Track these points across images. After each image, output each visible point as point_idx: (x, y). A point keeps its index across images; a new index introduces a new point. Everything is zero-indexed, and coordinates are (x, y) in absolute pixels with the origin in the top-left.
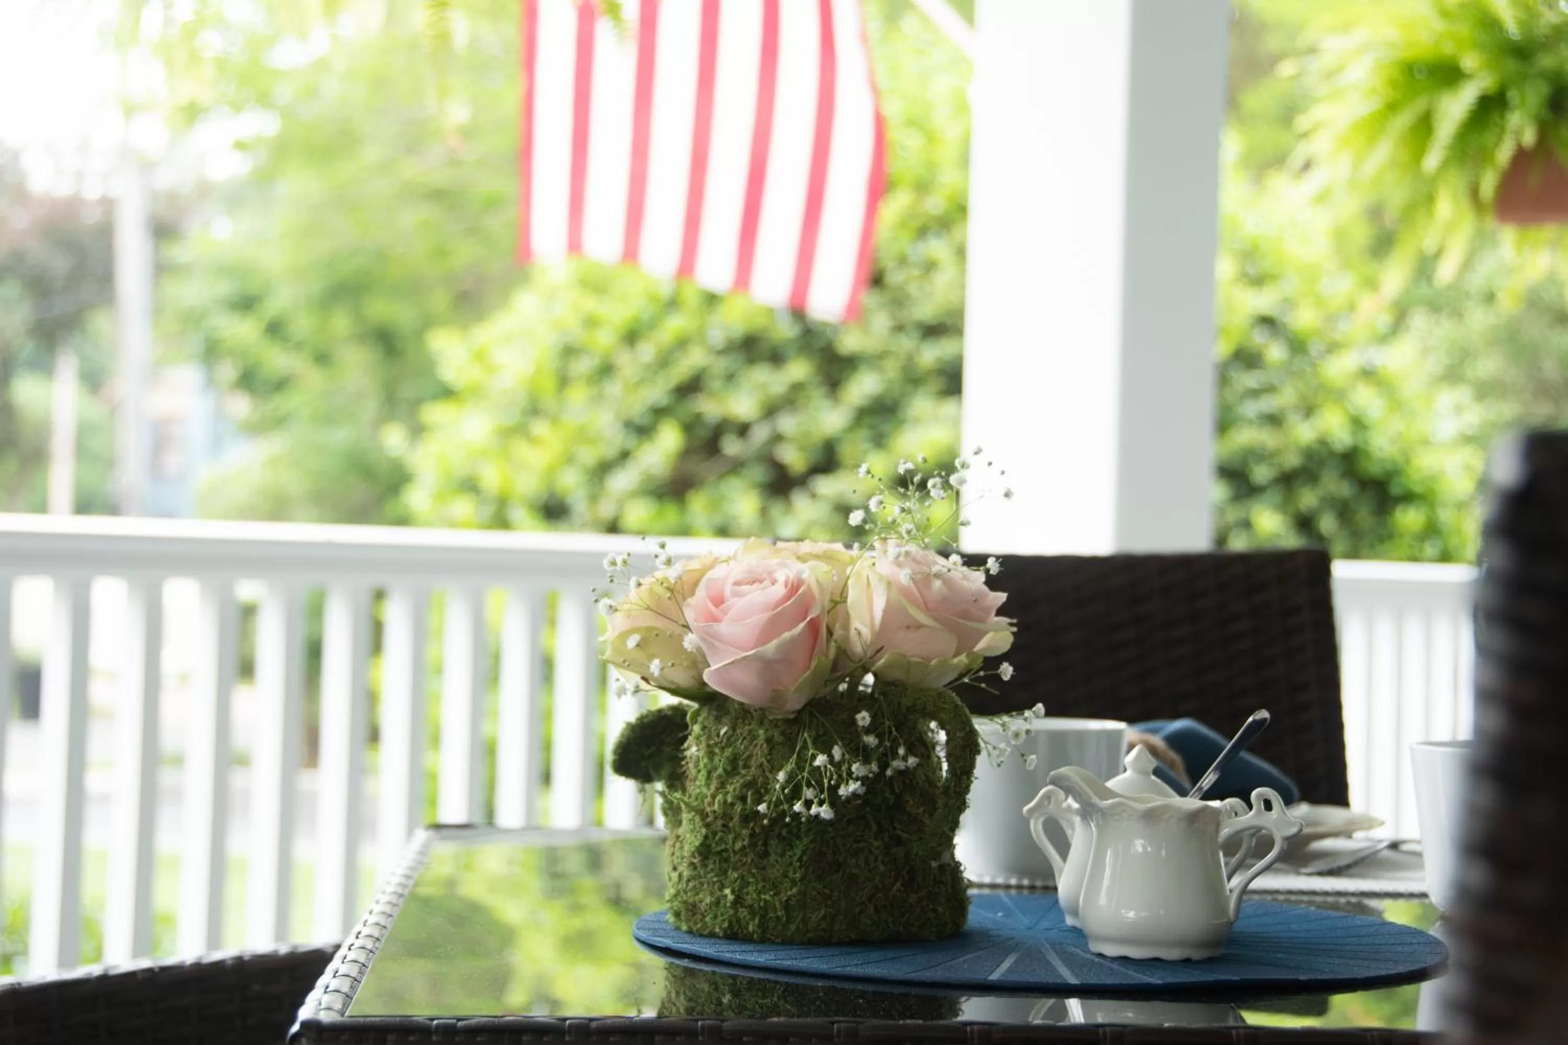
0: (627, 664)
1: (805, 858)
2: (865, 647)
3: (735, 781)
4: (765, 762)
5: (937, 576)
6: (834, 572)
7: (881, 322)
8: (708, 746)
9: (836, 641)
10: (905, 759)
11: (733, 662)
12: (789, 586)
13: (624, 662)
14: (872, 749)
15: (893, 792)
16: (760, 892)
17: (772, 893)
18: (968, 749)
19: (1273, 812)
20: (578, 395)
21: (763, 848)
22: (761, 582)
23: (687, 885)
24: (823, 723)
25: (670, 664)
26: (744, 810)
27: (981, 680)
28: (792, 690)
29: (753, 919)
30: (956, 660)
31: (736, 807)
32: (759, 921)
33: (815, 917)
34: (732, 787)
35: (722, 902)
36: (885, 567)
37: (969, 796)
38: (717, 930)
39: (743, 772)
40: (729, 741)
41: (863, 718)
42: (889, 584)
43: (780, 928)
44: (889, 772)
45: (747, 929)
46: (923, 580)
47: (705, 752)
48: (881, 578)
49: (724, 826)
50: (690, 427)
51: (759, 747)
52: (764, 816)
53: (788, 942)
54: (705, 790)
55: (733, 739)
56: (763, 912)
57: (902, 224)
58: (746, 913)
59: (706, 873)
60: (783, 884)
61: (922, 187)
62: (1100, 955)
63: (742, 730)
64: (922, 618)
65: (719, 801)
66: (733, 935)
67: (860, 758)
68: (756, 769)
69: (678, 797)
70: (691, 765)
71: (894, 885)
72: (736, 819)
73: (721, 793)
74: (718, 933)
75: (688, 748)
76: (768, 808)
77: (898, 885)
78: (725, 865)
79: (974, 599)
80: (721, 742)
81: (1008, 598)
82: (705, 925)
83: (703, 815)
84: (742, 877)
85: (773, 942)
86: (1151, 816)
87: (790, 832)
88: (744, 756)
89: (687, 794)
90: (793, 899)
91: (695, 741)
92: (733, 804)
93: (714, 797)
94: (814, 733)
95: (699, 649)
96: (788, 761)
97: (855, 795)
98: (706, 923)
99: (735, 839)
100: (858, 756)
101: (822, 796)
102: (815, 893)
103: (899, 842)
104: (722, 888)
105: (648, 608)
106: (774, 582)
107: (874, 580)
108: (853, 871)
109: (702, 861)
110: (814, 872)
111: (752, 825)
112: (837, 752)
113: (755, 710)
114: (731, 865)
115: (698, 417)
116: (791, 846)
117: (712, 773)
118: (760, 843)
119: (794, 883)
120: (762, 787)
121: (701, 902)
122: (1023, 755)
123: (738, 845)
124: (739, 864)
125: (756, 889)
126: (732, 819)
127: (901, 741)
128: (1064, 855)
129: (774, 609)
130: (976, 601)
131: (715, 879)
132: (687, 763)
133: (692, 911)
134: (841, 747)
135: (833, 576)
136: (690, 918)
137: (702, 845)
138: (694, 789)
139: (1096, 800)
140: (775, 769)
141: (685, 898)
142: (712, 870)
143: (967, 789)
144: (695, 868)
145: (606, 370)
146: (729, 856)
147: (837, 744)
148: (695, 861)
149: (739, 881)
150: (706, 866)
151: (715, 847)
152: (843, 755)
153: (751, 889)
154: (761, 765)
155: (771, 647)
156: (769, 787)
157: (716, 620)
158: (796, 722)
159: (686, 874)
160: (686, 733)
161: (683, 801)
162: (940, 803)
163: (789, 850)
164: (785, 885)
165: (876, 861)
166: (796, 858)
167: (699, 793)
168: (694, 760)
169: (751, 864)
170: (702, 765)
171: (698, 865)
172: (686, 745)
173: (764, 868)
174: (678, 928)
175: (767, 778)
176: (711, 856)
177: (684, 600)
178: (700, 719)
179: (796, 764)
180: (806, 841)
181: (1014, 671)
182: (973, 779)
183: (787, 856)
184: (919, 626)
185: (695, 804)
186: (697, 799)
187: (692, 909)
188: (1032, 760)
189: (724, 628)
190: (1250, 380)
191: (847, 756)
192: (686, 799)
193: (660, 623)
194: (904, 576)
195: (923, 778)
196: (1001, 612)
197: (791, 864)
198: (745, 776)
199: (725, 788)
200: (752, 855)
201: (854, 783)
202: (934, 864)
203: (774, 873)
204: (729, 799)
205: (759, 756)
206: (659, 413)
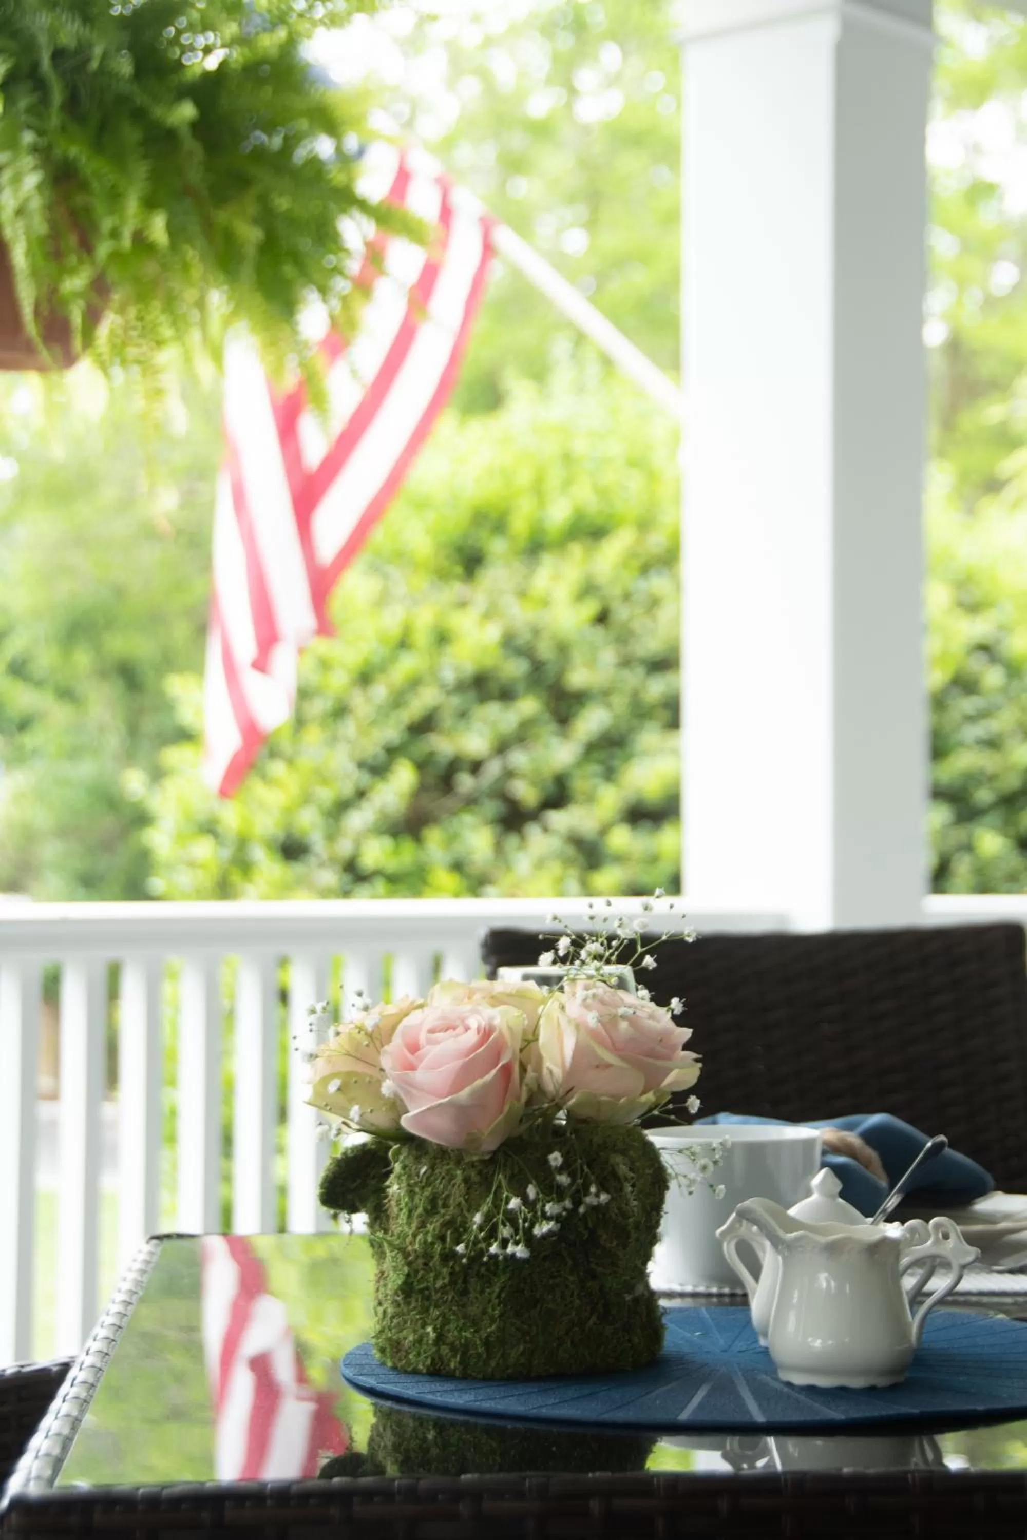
0: (328, 1108)
1: (503, 1295)
2: (557, 1086)
3: (435, 1220)
4: (463, 1202)
5: (623, 1017)
6: (525, 1016)
7: (608, 656)
8: (409, 1185)
9: (527, 1085)
10: (597, 1195)
11: (429, 1109)
12: (482, 1032)
13: (326, 1105)
14: (565, 1187)
15: (586, 1228)
16: (461, 1329)
17: (472, 1330)
18: (657, 1186)
19: (949, 1240)
20: (313, 735)
21: (463, 1286)
22: (454, 1028)
23: (392, 1322)
24: (518, 1163)
25: (369, 1110)
26: (444, 1249)
27: (669, 1112)
28: (486, 1133)
29: (454, 1356)
30: (644, 1098)
31: (436, 1246)
32: (461, 1358)
33: (514, 1354)
34: (433, 1226)
35: (425, 1339)
36: (574, 1009)
37: (660, 1230)
38: (421, 1367)
39: (442, 1211)
40: (429, 1181)
41: (555, 1158)
42: (578, 1027)
43: (481, 1364)
44: (582, 1210)
45: (449, 1365)
46: (610, 1022)
47: (407, 1191)
48: (569, 1021)
49: (426, 1264)
50: (422, 766)
51: (456, 1187)
52: (463, 1256)
53: (488, 1379)
54: (406, 1229)
55: (432, 1178)
56: (465, 1349)
57: (625, 564)
58: (447, 1351)
59: (409, 1311)
60: (482, 1321)
61: (644, 525)
62: (789, 1384)
63: (441, 1170)
64: (609, 1057)
65: (420, 1240)
66: (437, 1372)
67: (554, 1195)
68: (454, 1208)
69: (381, 1236)
70: (393, 1203)
71: (589, 1319)
72: (437, 1258)
73: (422, 1232)
74: (422, 1370)
75: (389, 1187)
76: (467, 1247)
77: (594, 1318)
78: (427, 1303)
79: (659, 1038)
80: (421, 1182)
81: (693, 1034)
82: (409, 1363)
83: (406, 1255)
84: (443, 1315)
85: (475, 1379)
86: (833, 1249)
87: (488, 1270)
88: (444, 1195)
89: (390, 1233)
90: (493, 1335)
91: (396, 1179)
92: (433, 1244)
93: (415, 1236)
94: (509, 1172)
95: (396, 1095)
96: (485, 1200)
97: (550, 1233)
98: (410, 1360)
99: (436, 1279)
100: (551, 1194)
101: (517, 1238)
102: (513, 1329)
103: (594, 1276)
104: (424, 1326)
105: (348, 1054)
106: (467, 1029)
107: (563, 1022)
108: (550, 1306)
109: (405, 1298)
110: (512, 1308)
111: (451, 1264)
112: (531, 1191)
113: (452, 1151)
114: (433, 1303)
115: (432, 754)
116: (490, 1283)
117: (413, 1211)
118: (460, 1281)
119: (493, 1320)
120: (460, 1226)
121: (405, 1338)
122: (711, 1186)
123: (439, 1284)
124: (441, 1301)
125: (458, 1326)
126: (432, 1257)
127: (592, 1177)
128: (756, 1276)
129: (467, 1056)
130: (661, 1040)
131: (418, 1317)
132: (389, 1201)
133: (396, 1347)
134: (535, 1187)
135: (524, 1019)
136: (395, 1354)
137: (405, 1283)
138: (396, 1228)
139: (781, 1233)
140: (473, 1208)
141: (390, 1335)
142: (415, 1308)
143: (657, 1224)
144: (399, 1306)
145: (340, 711)
146: (430, 1293)
147: (532, 1183)
148: (398, 1298)
149: (440, 1319)
150: (409, 1304)
151: (417, 1285)
152: (538, 1194)
153: (452, 1326)
154: (459, 1204)
155: (464, 1094)
156: (468, 1225)
157: (413, 1068)
158: (493, 1161)
159: (390, 1310)
160: (389, 1169)
161: (385, 1239)
162: (634, 1235)
163: (488, 1287)
164: (485, 1322)
165: (572, 1295)
166: (495, 1295)
167: (402, 1232)
168: (395, 1198)
169: (452, 1301)
170: (403, 1205)
171: (401, 1302)
172: (387, 1183)
173: (464, 1306)
174: (383, 1364)
175: (466, 1217)
176: (414, 1294)
177: (382, 1046)
178: (401, 1157)
179: (493, 1203)
180: (503, 1279)
181: (701, 1103)
182: (662, 1213)
183: (486, 1294)
184: (608, 1066)
185: (397, 1242)
186: (399, 1238)
187: (396, 1346)
188: (720, 1190)
189: (419, 1076)
190: (968, 705)
191: (541, 1195)
192: (389, 1238)
193: (360, 1068)
194: (591, 1019)
195: (616, 1211)
196: (687, 1047)
197: (490, 1301)
198: (444, 1215)
199: (425, 1227)
200: (453, 1293)
201: (548, 1224)
202: (628, 1297)
203: (474, 1310)
204: (430, 1239)
205: (457, 1195)
206: (392, 752)
